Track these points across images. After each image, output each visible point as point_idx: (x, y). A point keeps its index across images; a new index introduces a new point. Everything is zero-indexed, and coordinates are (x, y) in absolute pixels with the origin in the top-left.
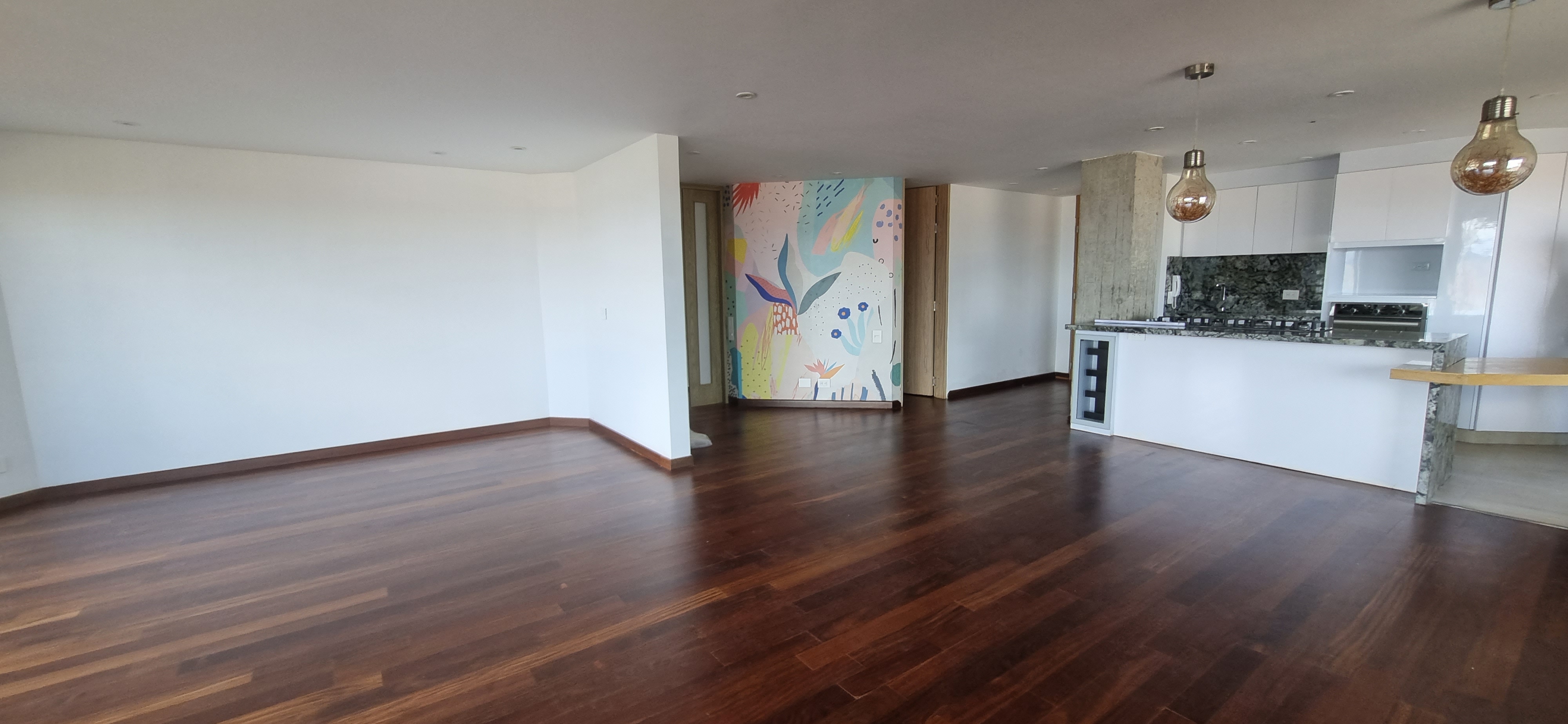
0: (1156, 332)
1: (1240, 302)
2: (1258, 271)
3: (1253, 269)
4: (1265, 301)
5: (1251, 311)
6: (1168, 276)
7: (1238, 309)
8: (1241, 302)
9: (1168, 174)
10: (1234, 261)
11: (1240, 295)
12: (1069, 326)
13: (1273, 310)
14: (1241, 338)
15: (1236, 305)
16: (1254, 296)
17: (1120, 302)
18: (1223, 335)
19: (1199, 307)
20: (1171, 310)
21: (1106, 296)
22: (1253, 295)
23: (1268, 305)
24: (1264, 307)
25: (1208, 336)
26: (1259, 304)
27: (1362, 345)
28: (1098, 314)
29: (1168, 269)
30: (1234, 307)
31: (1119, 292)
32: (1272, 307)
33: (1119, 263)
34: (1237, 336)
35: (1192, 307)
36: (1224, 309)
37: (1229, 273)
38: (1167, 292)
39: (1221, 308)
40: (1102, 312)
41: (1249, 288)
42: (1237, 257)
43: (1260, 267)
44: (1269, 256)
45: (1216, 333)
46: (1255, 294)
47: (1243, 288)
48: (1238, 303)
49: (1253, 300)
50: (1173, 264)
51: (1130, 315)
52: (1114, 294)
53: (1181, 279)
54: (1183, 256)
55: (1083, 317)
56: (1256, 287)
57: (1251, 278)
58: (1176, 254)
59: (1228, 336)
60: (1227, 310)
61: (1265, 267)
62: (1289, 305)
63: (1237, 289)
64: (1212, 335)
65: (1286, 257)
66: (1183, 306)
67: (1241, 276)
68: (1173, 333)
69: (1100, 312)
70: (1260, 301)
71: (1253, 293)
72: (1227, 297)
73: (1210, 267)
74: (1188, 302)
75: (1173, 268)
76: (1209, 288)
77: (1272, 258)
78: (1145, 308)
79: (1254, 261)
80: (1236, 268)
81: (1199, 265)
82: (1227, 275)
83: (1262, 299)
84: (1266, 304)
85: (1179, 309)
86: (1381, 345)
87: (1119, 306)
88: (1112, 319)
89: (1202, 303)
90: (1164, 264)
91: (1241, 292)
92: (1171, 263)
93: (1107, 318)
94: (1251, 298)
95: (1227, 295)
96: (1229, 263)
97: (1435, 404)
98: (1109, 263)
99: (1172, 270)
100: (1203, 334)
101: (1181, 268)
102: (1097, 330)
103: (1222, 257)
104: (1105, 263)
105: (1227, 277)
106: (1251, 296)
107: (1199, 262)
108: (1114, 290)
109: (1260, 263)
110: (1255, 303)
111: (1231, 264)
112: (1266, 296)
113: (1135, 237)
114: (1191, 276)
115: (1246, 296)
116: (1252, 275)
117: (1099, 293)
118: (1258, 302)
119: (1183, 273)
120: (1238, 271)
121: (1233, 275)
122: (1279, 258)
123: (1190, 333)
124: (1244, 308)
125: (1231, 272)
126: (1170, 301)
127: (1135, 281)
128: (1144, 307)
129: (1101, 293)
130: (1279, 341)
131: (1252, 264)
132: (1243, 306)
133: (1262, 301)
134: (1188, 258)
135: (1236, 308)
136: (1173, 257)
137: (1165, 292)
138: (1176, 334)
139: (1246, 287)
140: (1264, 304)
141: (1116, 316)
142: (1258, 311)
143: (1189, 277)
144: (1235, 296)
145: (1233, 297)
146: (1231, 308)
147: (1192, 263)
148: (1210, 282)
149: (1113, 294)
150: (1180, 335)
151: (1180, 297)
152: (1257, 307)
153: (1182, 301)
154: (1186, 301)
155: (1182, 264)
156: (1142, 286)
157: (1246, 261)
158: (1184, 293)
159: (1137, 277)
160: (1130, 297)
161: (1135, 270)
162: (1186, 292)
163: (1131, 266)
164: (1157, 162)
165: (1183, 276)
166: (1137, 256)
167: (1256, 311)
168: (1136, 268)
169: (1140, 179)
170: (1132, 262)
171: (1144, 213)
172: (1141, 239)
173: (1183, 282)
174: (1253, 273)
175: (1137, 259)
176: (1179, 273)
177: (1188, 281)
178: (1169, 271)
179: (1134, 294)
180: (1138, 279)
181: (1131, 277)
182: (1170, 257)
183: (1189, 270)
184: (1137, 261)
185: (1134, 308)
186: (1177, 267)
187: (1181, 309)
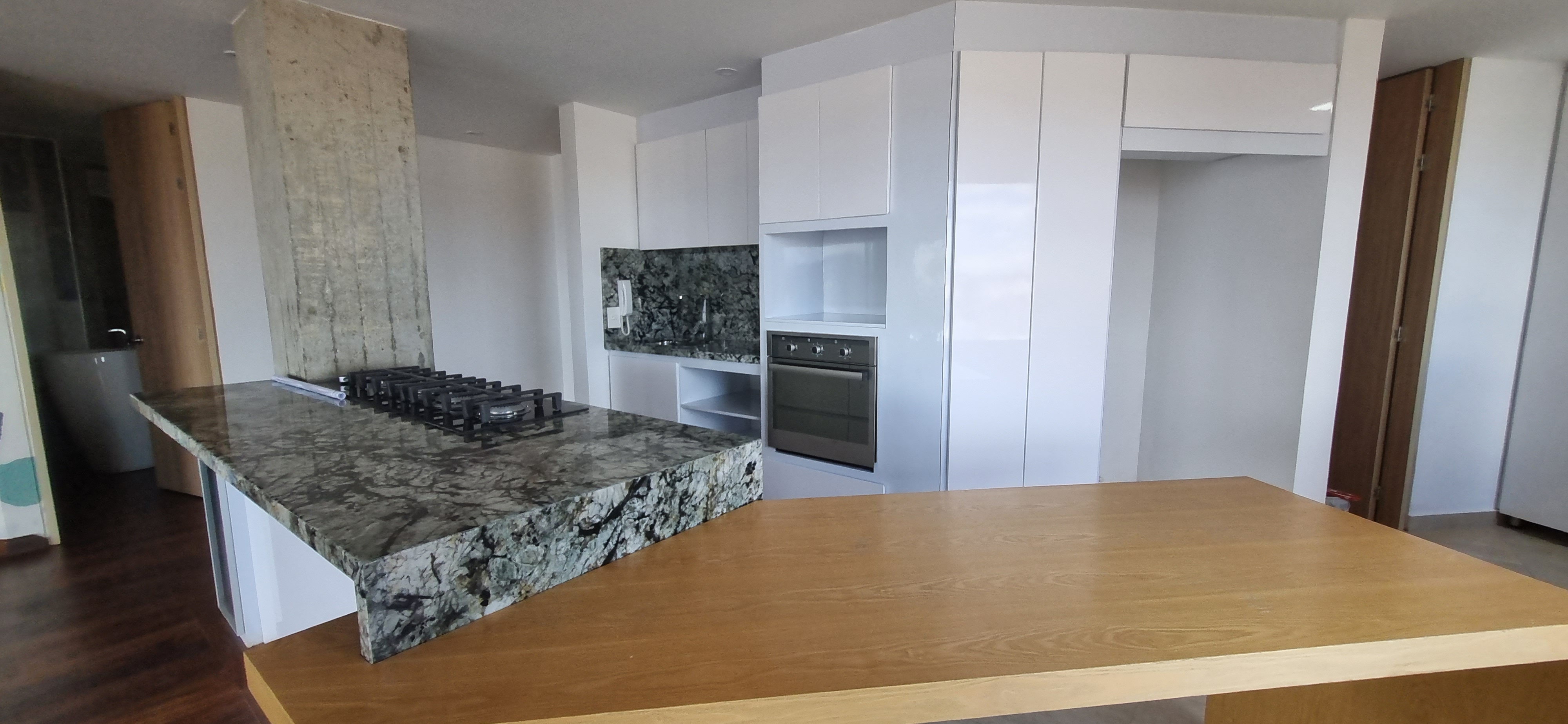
2: (741, 274)
3: (737, 270)
4: (753, 322)
5: (738, 338)
6: (606, 281)
7: (726, 335)
8: (728, 323)
10: (716, 257)
11: (727, 312)
15: (723, 330)
16: (740, 314)
20: (621, 338)
29: (604, 268)
30: (722, 332)
36: (708, 335)
38: (606, 306)
39: (700, 333)
41: (733, 302)
42: (720, 250)
43: (743, 268)
46: (742, 312)
47: (727, 301)
48: (725, 325)
49: (740, 320)
50: (615, 259)
51: (320, 367)
53: (641, 288)
54: (642, 249)
56: (740, 299)
57: (735, 286)
58: (626, 244)
60: (715, 336)
63: (723, 303)
67: (724, 281)
70: (747, 323)
72: (714, 316)
75: (618, 267)
80: (720, 270)
81: (683, 263)
82: (712, 281)
85: (648, 335)
90: (594, 261)
92: (610, 258)
94: (738, 318)
96: (711, 261)
99: (613, 271)
101: (641, 268)
103: (705, 250)
109: (743, 262)
110: (742, 326)
111: (716, 263)
112: (752, 314)
115: (732, 315)
116: (736, 280)
119: (648, 277)
120: (722, 274)
121: (717, 281)
124: (735, 334)
125: (715, 275)
126: (615, 323)
128: (386, 346)
132: (731, 331)
133: (749, 323)
135: (723, 334)
136: (615, 250)
137: (604, 308)
140: (751, 327)
142: (746, 339)
146: (719, 333)
148: (695, 290)
151: (645, 316)
153: (654, 321)
154: (664, 321)
155: (646, 261)
156: (366, 303)
157: (728, 258)
158: (655, 308)
159: (332, 282)
160: (312, 327)
161: (320, 266)
162: (660, 308)
163: (299, 257)
164: (377, 36)
165: (648, 281)
166: (322, 237)
167: (744, 339)
168: (319, 262)
169: (295, 62)
170: (300, 249)
171: (331, 143)
172: (336, 200)
173: (650, 291)
174: (736, 277)
175: (326, 243)
176: (636, 277)
177: (665, 289)
178: (606, 272)
179: (329, 319)
180: (337, 286)
181: (302, 282)
182: (605, 249)
183: (667, 271)
184: (327, 248)
185: (335, 350)
186: (628, 267)
187: (652, 334)
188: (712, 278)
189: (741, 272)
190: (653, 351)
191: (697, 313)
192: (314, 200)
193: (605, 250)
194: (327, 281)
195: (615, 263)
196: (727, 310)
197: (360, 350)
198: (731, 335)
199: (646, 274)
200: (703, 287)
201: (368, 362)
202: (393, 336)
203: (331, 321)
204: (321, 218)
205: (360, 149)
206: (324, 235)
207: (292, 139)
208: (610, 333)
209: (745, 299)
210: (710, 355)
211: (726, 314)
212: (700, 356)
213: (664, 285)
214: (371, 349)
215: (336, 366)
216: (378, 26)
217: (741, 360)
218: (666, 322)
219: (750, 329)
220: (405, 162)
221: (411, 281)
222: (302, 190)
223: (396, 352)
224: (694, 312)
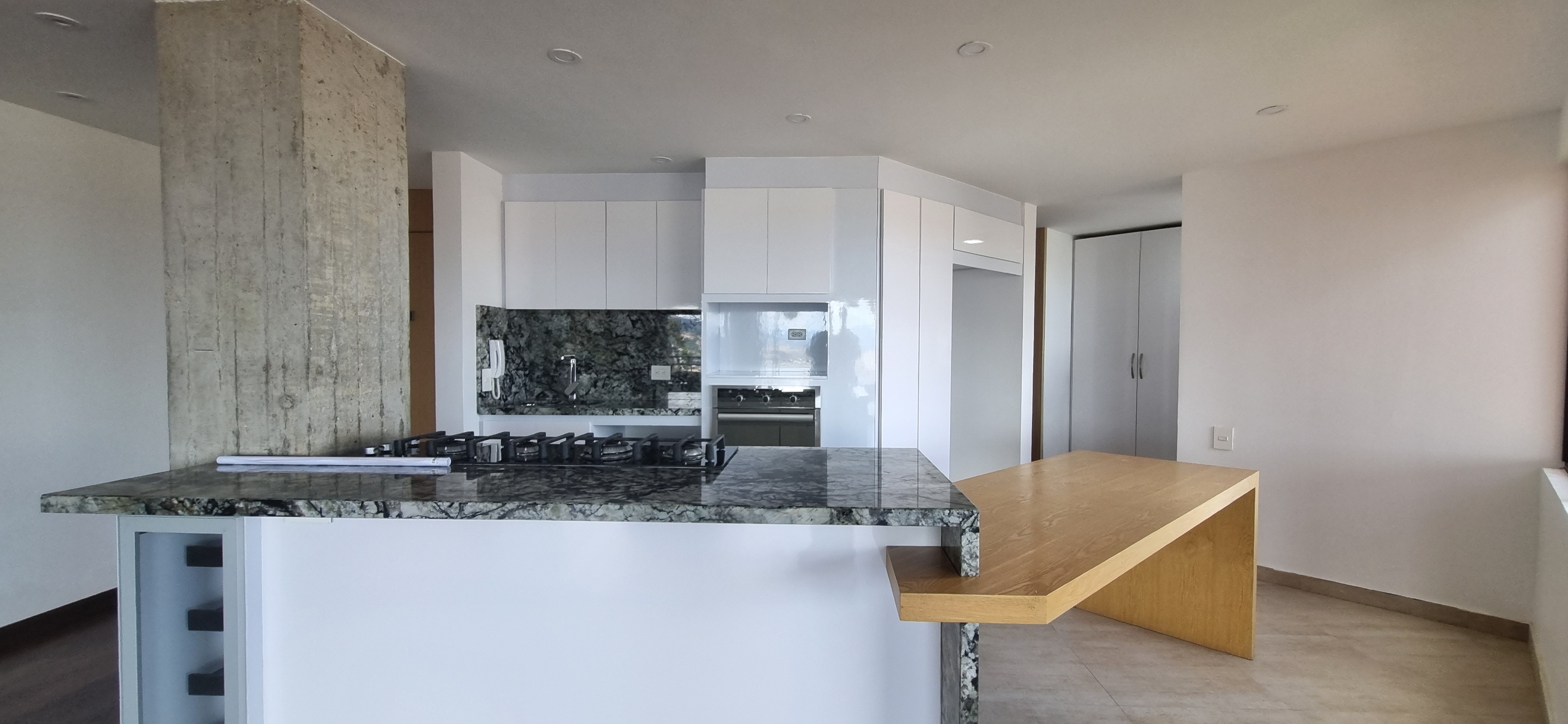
0: (331, 509)
1: (598, 384)
2: (617, 336)
3: (611, 332)
4: (631, 382)
5: (613, 397)
6: (480, 340)
7: (596, 395)
8: (600, 384)
9: (462, 153)
10: (585, 319)
11: (597, 373)
12: (53, 500)
13: (640, 395)
14: (558, 518)
15: (593, 390)
16: (615, 375)
17: (288, 405)
18: (512, 511)
19: (542, 393)
20: (491, 401)
21: (251, 387)
22: (614, 373)
23: (634, 388)
24: (629, 391)
25: (474, 516)
26: (623, 386)
27: (826, 523)
28: (231, 438)
29: (480, 327)
30: (590, 392)
31: (284, 377)
32: (639, 391)
33: (277, 296)
34: (548, 511)
35: (532, 394)
36: (577, 396)
37: (580, 339)
38: (480, 369)
39: (572, 394)
40: (244, 433)
41: (608, 363)
42: (590, 313)
43: (619, 331)
44: (631, 312)
45: (494, 506)
46: (617, 372)
47: (601, 362)
48: (595, 386)
49: (615, 380)
50: (488, 319)
51: (322, 439)
52: (271, 385)
53: (507, 349)
54: (507, 308)
55: (192, 448)
56: (616, 360)
57: (609, 347)
58: (495, 302)
59: (526, 514)
60: (582, 396)
61: (626, 330)
62: (659, 388)
63: (593, 364)
64: (485, 514)
65: (651, 316)
66: (516, 393)
67: (596, 343)
68: (378, 512)
69: (237, 435)
70: (624, 382)
71: (614, 370)
72: (580, 377)
73: (552, 329)
74: (525, 385)
75: (490, 326)
76: (554, 361)
77: (634, 318)
78: (382, 414)
79: (611, 321)
80: (589, 331)
81: (537, 324)
82: (578, 342)
83: (627, 380)
84: (631, 386)
85: (509, 399)
87: (286, 415)
88: (270, 455)
89: (547, 386)
90: (470, 320)
91: (598, 368)
92: (484, 317)
93: (256, 449)
94: (612, 378)
95: (579, 372)
96: (579, 323)
97: (974, 661)
98: (253, 296)
99: (486, 330)
100: (461, 509)
101: (505, 329)
102: (150, 511)
103: (570, 313)
104: (241, 295)
105: (578, 345)
106: (611, 375)
107: (537, 318)
108: (271, 372)
109: (620, 325)
110: (618, 386)
111: (582, 325)
112: (631, 374)
113: (317, 231)
114: (526, 343)
115: (605, 375)
116: (611, 342)
117: (231, 379)
118: (621, 384)
119: (510, 337)
120: (592, 335)
121: (585, 342)
122: (642, 317)
123: (425, 509)
124: (604, 393)
125: (583, 337)
126: (488, 386)
127: (333, 347)
128: (376, 411)
129: (237, 379)
130: (648, 520)
131: (609, 325)
132: (603, 391)
133: (626, 383)
134: (517, 310)
135: (593, 394)
136: (488, 307)
137: (478, 369)
138: (387, 515)
139: (604, 360)
140: (628, 386)
141: (280, 444)
142: (622, 398)
143: (523, 344)
144: (590, 374)
145: (588, 376)
146: (587, 394)
147: (527, 322)
148: (555, 352)
149: (267, 383)
150: (400, 516)
151: (508, 379)
152: (621, 391)
153: (513, 383)
154: (520, 384)
155: (509, 321)
156: (363, 361)
157: (600, 321)
158: (514, 370)
159: (337, 337)
160: (318, 391)
161: (327, 318)
162: (517, 369)
163: (312, 306)
164: (384, 68)
165: (510, 342)
166: (332, 283)
167: (619, 398)
168: (329, 312)
169: (322, 82)
170: (314, 296)
171: (345, 177)
172: (346, 242)
173: (511, 352)
174: (611, 339)
175: (336, 289)
176: (502, 337)
177: (521, 350)
178: (482, 331)
179: (331, 381)
180: (342, 341)
181: (314, 336)
182: (482, 306)
183: (522, 332)
184: (336, 296)
185: (335, 419)
186: (497, 327)
187: (511, 397)
188: (579, 340)
189: (616, 334)
190: (558, 412)
191: (556, 374)
192: (328, 239)
193: (482, 308)
194: (334, 335)
195: (488, 322)
196: (597, 371)
197: (356, 418)
198: (602, 395)
199: (509, 334)
200: (566, 349)
201: (361, 432)
202: (381, 401)
203: (335, 383)
204: (333, 261)
205: (367, 187)
206: (335, 281)
207: (315, 168)
208: (482, 396)
209: (621, 360)
210: (638, 411)
211: (597, 375)
212: (626, 413)
213: (520, 346)
214: (364, 416)
215: (336, 438)
216: (386, 57)
217: (679, 413)
218: (521, 385)
219: (627, 388)
220: (400, 205)
221: (398, 337)
222: (319, 228)
223: (384, 419)
224: (552, 374)
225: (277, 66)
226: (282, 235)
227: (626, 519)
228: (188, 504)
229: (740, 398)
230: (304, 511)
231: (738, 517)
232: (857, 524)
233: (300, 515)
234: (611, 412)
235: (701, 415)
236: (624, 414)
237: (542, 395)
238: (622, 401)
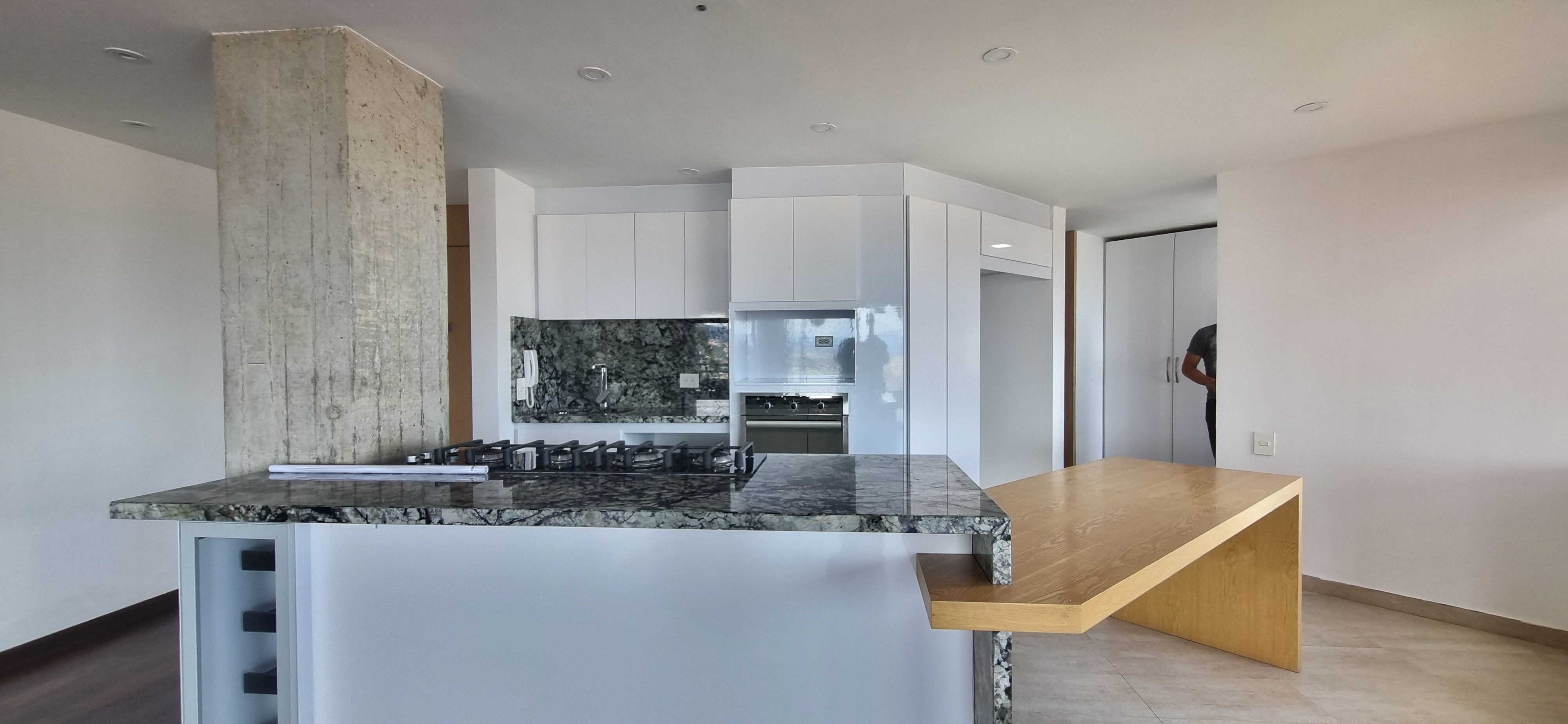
0: (377, 516)
1: (628, 392)
2: (647, 345)
3: (641, 341)
4: (660, 390)
5: (642, 405)
6: (515, 351)
7: (626, 403)
8: (630, 392)
9: (497, 171)
10: (615, 329)
12: (120, 507)
13: (669, 403)
14: (592, 525)
15: (623, 398)
16: (645, 383)
17: (335, 415)
18: (548, 517)
19: (574, 401)
20: (525, 410)
21: (299, 398)
22: (643, 381)
23: (663, 396)
24: (659, 399)
25: (511, 522)
26: (652, 394)
27: (855, 531)
28: (282, 448)
29: (514, 338)
30: (621, 401)
31: (331, 388)
32: (669, 399)
33: (324, 311)
34: (582, 518)
35: (564, 402)
36: (608, 405)
37: (611, 349)
38: (514, 378)
39: (603, 402)
40: (294, 443)
41: (638, 371)
42: (620, 323)
43: (648, 340)
44: (660, 321)
45: (531, 513)
46: (647, 380)
47: (630, 370)
48: (625, 394)
49: (645, 388)
50: (522, 329)
51: (366, 448)
52: (319, 396)
53: (540, 359)
54: (540, 319)
55: (246, 457)
56: (645, 369)
57: (639, 356)
58: (528, 313)
59: (561, 521)
60: (612, 405)
61: (655, 339)
62: (688, 396)
63: (623, 372)
64: (522, 521)
65: (679, 325)
66: (549, 402)
67: (626, 352)
68: (421, 519)
69: (288, 444)
70: (653, 391)
71: (643, 379)
72: (611, 385)
73: (584, 339)
74: (557, 394)
75: (524, 337)
76: (586, 370)
77: (663, 326)
78: (422, 423)
79: (640, 330)
80: (619, 341)
81: (569, 334)
82: (608, 351)
83: (656, 388)
84: (660, 394)
85: (542, 407)
86: (895, 529)
87: (333, 425)
88: (318, 463)
89: (579, 395)
90: (505, 330)
91: (628, 376)
92: (518, 328)
93: (304, 458)
94: (642, 386)
95: (609, 381)
96: (609, 333)
97: (1007, 669)
98: (302, 311)
99: (520, 341)
100: (499, 516)
101: (538, 339)
102: (208, 517)
103: (600, 323)
104: (291, 310)
105: (608, 354)
106: (641, 383)
107: (568, 329)
108: (319, 384)
109: (649, 333)
110: (647, 394)
111: (612, 334)
112: (659, 382)
113: (361, 248)
114: (558, 353)
115: (635, 384)
116: (640, 351)
117: (282, 391)
118: (651, 392)
119: (543, 347)
120: (622, 344)
121: (615, 351)
122: (671, 326)
123: (465, 516)
124: (634, 402)
125: (613, 346)
126: (522, 396)
127: (377, 359)
128: (417, 421)
129: (287, 391)
130: (679, 527)
131: (639, 334)
132: (633, 399)
133: (656, 391)
134: (550, 321)
135: (623, 402)
136: (522, 318)
137: (512, 379)
138: (429, 522)
139: (634, 368)
140: (658, 394)
141: (327, 453)
142: (652, 406)
143: (555, 354)
144: (621, 382)
145: (619, 385)
146: (618, 402)
147: (559, 332)
148: (587, 361)
149: (315, 394)
150: (441, 522)
151: (542, 387)
152: (651, 399)
153: (546, 392)
154: (553, 393)
155: (541, 331)
156: (405, 373)
157: (630, 330)
158: (547, 379)
159: (381, 349)
160: (363, 402)
161: (371, 331)
162: (550, 378)
163: (357, 320)
164: (423, 90)
165: (543, 352)
166: (375, 298)
167: (649, 406)
168: (372, 326)
169: (365, 105)
170: (359, 311)
171: (388, 196)
172: (388, 258)
173: (544, 362)
174: (641, 348)
175: (379, 304)
176: (536, 347)
177: (554, 360)
178: (516, 342)
179: (375, 392)
180: (385, 354)
181: (358, 349)
182: (516, 317)
183: (555, 342)
184: (379, 311)
185: (379, 428)
186: (531, 337)
187: (545, 406)
188: (609, 349)
189: (646, 343)
190: (590, 420)
191: (588, 383)
192: (372, 256)
193: (515, 319)
194: (377, 348)
195: (522, 332)
196: (627, 380)
197: (398, 428)
198: (632, 403)
199: (542, 344)
200: (597, 358)
201: (403, 441)
202: (422, 410)
203: (378, 394)
204: (376, 277)
205: (407, 204)
206: (378, 296)
207: (359, 188)
208: (516, 404)
209: (650, 368)
210: (668, 419)
211: (627, 383)
212: (655, 420)
213: (553, 356)
214: (406, 426)
215: (380, 446)
216: (425, 80)
217: (707, 421)
218: (554, 394)
219: (656, 396)
220: (438, 221)
221: (437, 349)
222: (363, 245)
223: (424, 428)
224: (583, 382)
225: (324, 91)
226: (329, 252)
227: (658, 526)
228: (243, 510)
229: (768, 405)
230: (351, 518)
231: (768, 524)
232: (887, 531)
233: (347, 521)
234: (641, 420)
235: (729, 422)
236: (654, 422)
237: (573, 404)
238: (652, 409)
